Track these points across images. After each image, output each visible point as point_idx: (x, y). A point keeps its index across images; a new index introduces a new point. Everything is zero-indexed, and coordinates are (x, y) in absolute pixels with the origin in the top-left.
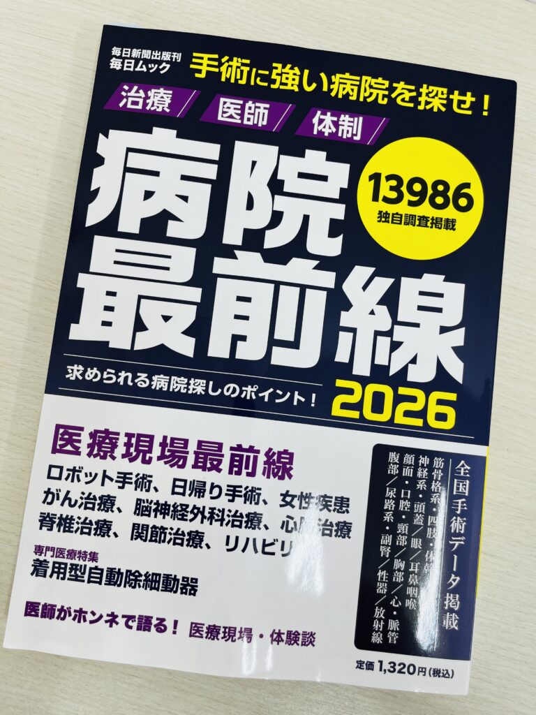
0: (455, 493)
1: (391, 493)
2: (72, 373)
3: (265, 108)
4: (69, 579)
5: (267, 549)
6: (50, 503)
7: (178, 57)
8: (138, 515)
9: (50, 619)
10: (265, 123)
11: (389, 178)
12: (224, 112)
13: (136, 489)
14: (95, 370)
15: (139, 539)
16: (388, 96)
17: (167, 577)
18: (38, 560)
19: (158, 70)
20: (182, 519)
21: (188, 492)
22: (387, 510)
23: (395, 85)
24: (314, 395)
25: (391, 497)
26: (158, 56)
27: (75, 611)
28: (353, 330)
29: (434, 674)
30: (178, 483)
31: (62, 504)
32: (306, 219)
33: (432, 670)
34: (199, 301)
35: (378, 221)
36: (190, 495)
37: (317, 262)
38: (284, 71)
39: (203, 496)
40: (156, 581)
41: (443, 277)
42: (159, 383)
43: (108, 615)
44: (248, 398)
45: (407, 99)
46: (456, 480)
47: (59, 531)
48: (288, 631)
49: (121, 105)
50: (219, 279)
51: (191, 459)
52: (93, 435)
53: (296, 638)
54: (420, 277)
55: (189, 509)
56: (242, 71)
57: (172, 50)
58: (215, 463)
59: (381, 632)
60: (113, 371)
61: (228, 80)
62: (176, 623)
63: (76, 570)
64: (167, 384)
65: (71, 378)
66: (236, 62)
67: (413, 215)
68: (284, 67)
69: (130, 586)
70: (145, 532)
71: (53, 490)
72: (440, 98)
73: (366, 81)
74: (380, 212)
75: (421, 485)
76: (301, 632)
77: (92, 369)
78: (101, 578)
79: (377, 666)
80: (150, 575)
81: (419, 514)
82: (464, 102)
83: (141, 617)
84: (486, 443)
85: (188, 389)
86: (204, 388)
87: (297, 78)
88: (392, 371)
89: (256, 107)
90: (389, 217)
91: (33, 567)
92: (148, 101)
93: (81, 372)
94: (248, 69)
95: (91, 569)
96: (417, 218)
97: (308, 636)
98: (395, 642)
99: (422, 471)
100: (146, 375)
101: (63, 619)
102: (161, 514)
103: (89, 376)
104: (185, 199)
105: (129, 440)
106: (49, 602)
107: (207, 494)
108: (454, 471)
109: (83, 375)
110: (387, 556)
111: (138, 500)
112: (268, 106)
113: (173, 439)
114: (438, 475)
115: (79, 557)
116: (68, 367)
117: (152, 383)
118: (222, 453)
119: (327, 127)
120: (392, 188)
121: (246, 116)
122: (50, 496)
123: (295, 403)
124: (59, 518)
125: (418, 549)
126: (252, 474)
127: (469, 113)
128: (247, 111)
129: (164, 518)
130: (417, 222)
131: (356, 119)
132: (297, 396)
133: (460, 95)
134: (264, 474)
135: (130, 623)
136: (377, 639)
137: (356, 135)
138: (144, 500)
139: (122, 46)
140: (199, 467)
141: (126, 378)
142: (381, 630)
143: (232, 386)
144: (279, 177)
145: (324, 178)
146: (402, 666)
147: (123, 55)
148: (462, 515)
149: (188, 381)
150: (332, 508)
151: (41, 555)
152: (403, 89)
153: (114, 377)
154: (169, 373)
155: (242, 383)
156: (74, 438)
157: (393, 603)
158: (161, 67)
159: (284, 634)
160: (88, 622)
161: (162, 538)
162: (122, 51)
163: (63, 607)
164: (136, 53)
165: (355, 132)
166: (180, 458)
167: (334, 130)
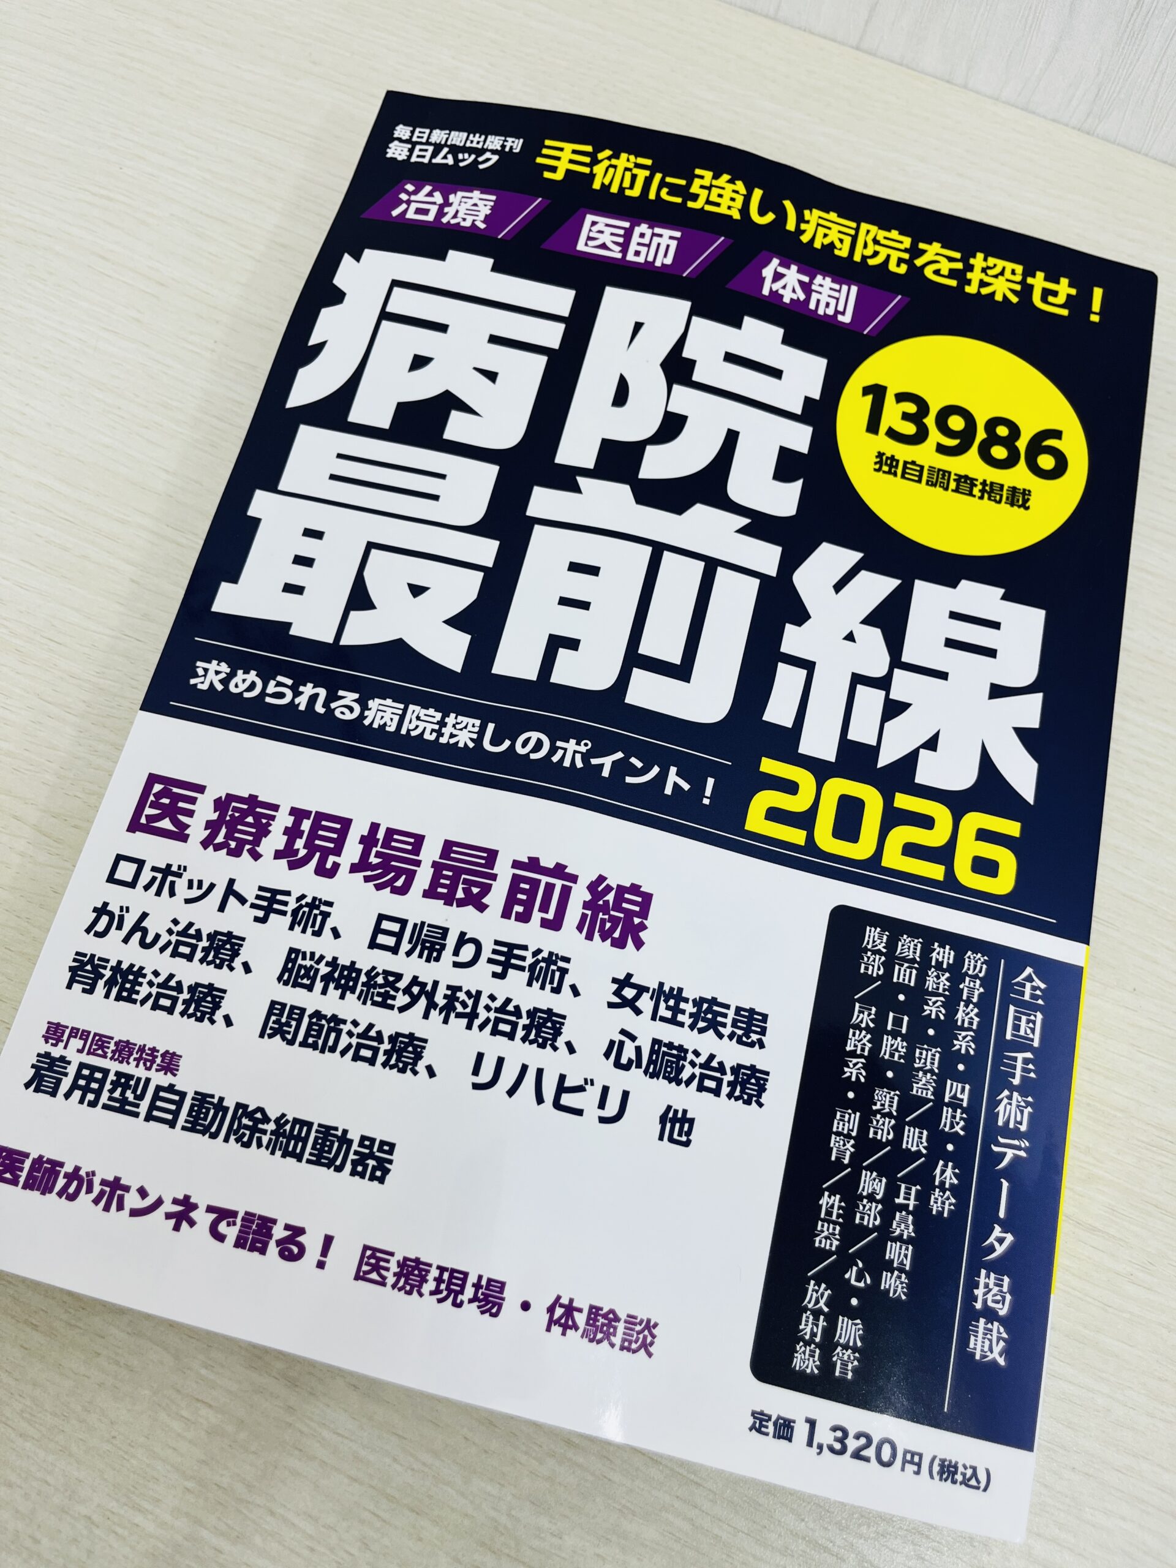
0: (1008, 1037)
1: (863, 1017)
2: (205, 676)
3: (671, 238)
4: (105, 1107)
5: (567, 1099)
6: (100, 935)
7: (515, 144)
8: (286, 983)
9: (43, 1193)
10: (669, 261)
11: (901, 397)
12: (589, 238)
13: (291, 928)
14: (252, 676)
15: (278, 1037)
16: (910, 263)
17: (326, 1131)
18: (47, 1055)
19: (476, 162)
20: (383, 1005)
21: (405, 946)
22: (853, 1054)
23: (922, 246)
24: (711, 782)
25: (863, 1025)
26: (478, 143)
27: (104, 1182)
28: (809, 666)
29: (941, 1473)
30: (386, 925)
31: (126, 940)
32: (732, 437)
33: (937, 1462)
34: (490, 564)
35: (875, 470)
36: (409, 954)
37: (746, 521)
38: (715, 182)
39: (437, 959)
40: (298, 1138)
41: (1001, 591)
42: (380, 714)
43: (175, 1201)
44: (567, 763)
45: (945, 272)
46: (1012, 1008)
47: (107, 996)
48: (591, 1307)
49: (395, 213)
50: (537, 528)
51: (423, 877)
52: (221, 805)
53: (609, 1325)
54: (954, 585)
55: (402, 985)
56: (634, 177)
57: (506, 134)
58: (475, 890)
59: (818, 1345)
60: (289, 682)
61: (605, 188)
62: (328, 1240)
63: (125, 1087)
64: (396, 718)
65: (200, 686)
66: (625, 160)
67: (944, 471)
68: (716, 177)
69: (237, 1141)
70: (294, 1023)
71: (114, 908)
72: (1008, 280)
73: (868, 232)
74: (880, 455)
75: (933, 1008)
76: (623, 1316)
77: (246, 672)
78: (176, 1114)
79: (801, 1431)
80: (287, 1122)
81: (925, 1073)
82: (1055, 294)
83: (249, 1217)
84: (1085, 939)
85: (440, 734)
86: (475, 736)
87: (740, 200)
88: (885, 759)
89: (654, 235)
90: (897, 466)
91: (33, 1070)
92: (446, 210)
93: (222, 676)
94: (647, 173)
95: (159, 1088)
96: (953, 477)
97: (638, 1328)
98: (850, 1376)
99: (938, 977)
100: (356, 696)
101: (72, 1198)
102: (336, 988)
103: (236, 686)
104: (492, 376)
105: (297, 823)
106: (49, 1154)
107: (447, 955)
108: (1008, 987)
109: (225, 682)
110: (846, 1161)
111: (292, 950)
112: (678, 234)
113: (390, 832)
114: (971, 990)
115: (138, 1060)
116: (199, 664)
117: (366, 713)
118: (494, 872)
119: (789, 288)
120: (906, 416)
121: (633, 247)
122: (105, 919)
123: (668, 790)
124: (112, 968)
125: (918, 1154)
126: (555, 924)
127: (1065, 312)
128: (635, 239)
129: (342, 997)
130: (953, 485)
131: (845, 288)
132: (673, 777)
133: (1046, 279)
134: (580, 928)
135: (222, 1228)
136: (805, 1360)
137: (843, 313)
138: (304, 954)
139: (414, 124)
140: (439, 896)
141: (314, 698)
142: (818, 1340)
143: (535, 736)
144: (687, 353)
145: (777, 373)
146: (863, 1441)
147: (415, 139)
148: (1023, 1089)
149: (443, 718)
150: (726, 1031)
151: (55, 1045)
152: (937, 254)
153: (289, 694)
154: (405, 698)
155: (559, 732)
156: (181, 805)
157: (851, 1275)
158: (480, 159)
159: (580, 1310)
160: (127, 1211)
161: (331, 1043)
162: (413, 132)
163: (77, 1169)
164: (438, 136)
165: (841, 308)
166: (400, 872)
167: (802, 297)
